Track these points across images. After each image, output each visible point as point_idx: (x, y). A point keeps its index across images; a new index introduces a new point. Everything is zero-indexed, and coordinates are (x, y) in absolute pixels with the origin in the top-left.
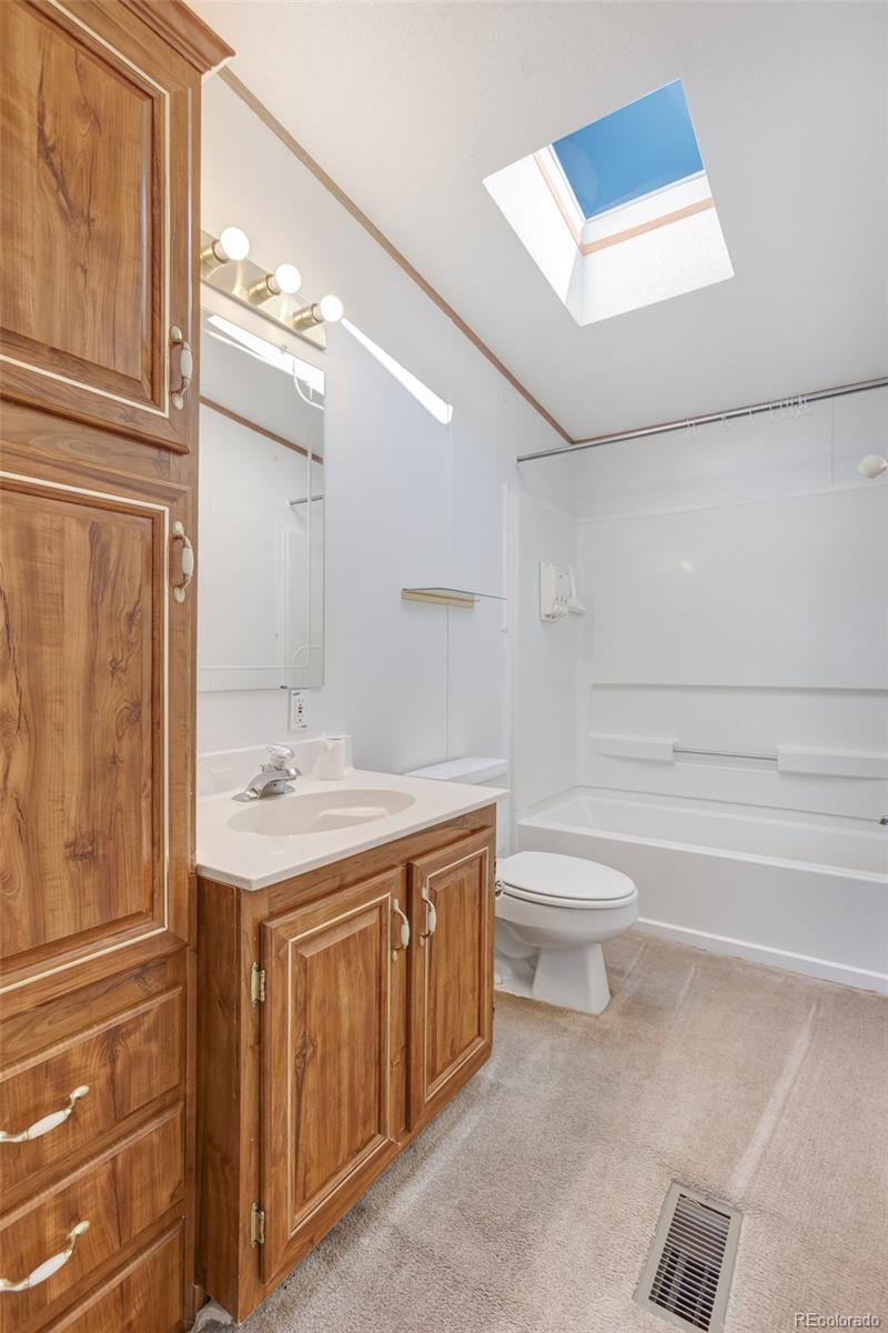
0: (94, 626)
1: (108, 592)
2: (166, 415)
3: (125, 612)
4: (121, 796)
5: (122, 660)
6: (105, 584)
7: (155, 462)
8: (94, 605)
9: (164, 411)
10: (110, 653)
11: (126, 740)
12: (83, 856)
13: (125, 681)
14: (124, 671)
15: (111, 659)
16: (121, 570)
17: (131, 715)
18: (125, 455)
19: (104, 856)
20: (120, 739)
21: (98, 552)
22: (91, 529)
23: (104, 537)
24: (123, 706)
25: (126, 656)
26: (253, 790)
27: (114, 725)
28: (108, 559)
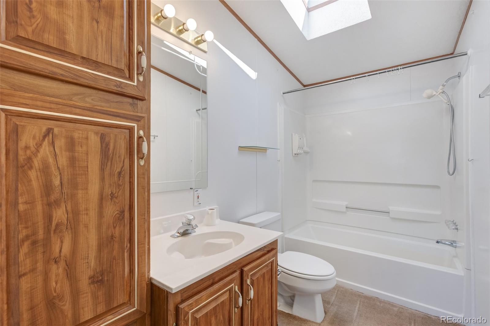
0: (102, 179)
1: (109, 164)
2: (135, 84)
3: (117, 172)
4: (115, 253)
5: (115, 193)
6: (108, 160)
7: (131, 104)
8: (102, 169)
9: (134, 82)
10: (110, 190)
11: (117, 228)
12: (98, 281)
13: (117, 202)
14: (116, 198)
15: (110, 193)
16: (115, 153)
17: (120, 216)
18: (117, 102)
19: (107, 280)
20: (115, 228)
21: (104, 146)
22: (101, 136)
23: (107, 140)
24: (116, 213)
25: (117, 191)
26: (178, 233)
27: (112, 221)
28: (109, 149)
